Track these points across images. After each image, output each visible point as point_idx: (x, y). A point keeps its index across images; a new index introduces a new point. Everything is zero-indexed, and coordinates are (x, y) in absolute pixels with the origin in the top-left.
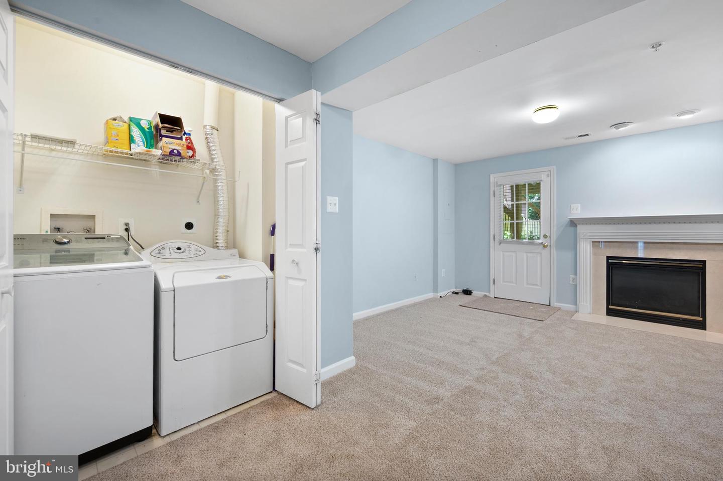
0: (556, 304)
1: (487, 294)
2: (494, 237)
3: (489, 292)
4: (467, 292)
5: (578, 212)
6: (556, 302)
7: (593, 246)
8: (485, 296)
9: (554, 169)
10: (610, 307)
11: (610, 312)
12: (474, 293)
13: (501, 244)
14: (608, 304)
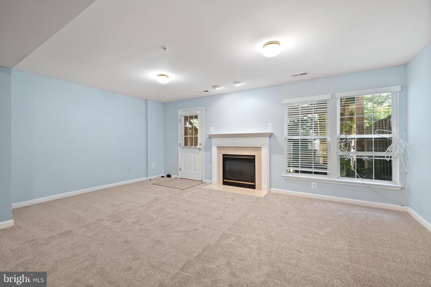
0: (204, 180)
1: (177, 176)
2: (180, 145)
3: (178, 175)
4: (169, 176)
5: (213, 132)
6: (205, 179)
7: (218, 149)
8: (176, 177)
9: (203, 108)
10: (224, 180)
11: (225, 183)
12: (172, 176)
13: (183, 149)
14: (223, 179)
